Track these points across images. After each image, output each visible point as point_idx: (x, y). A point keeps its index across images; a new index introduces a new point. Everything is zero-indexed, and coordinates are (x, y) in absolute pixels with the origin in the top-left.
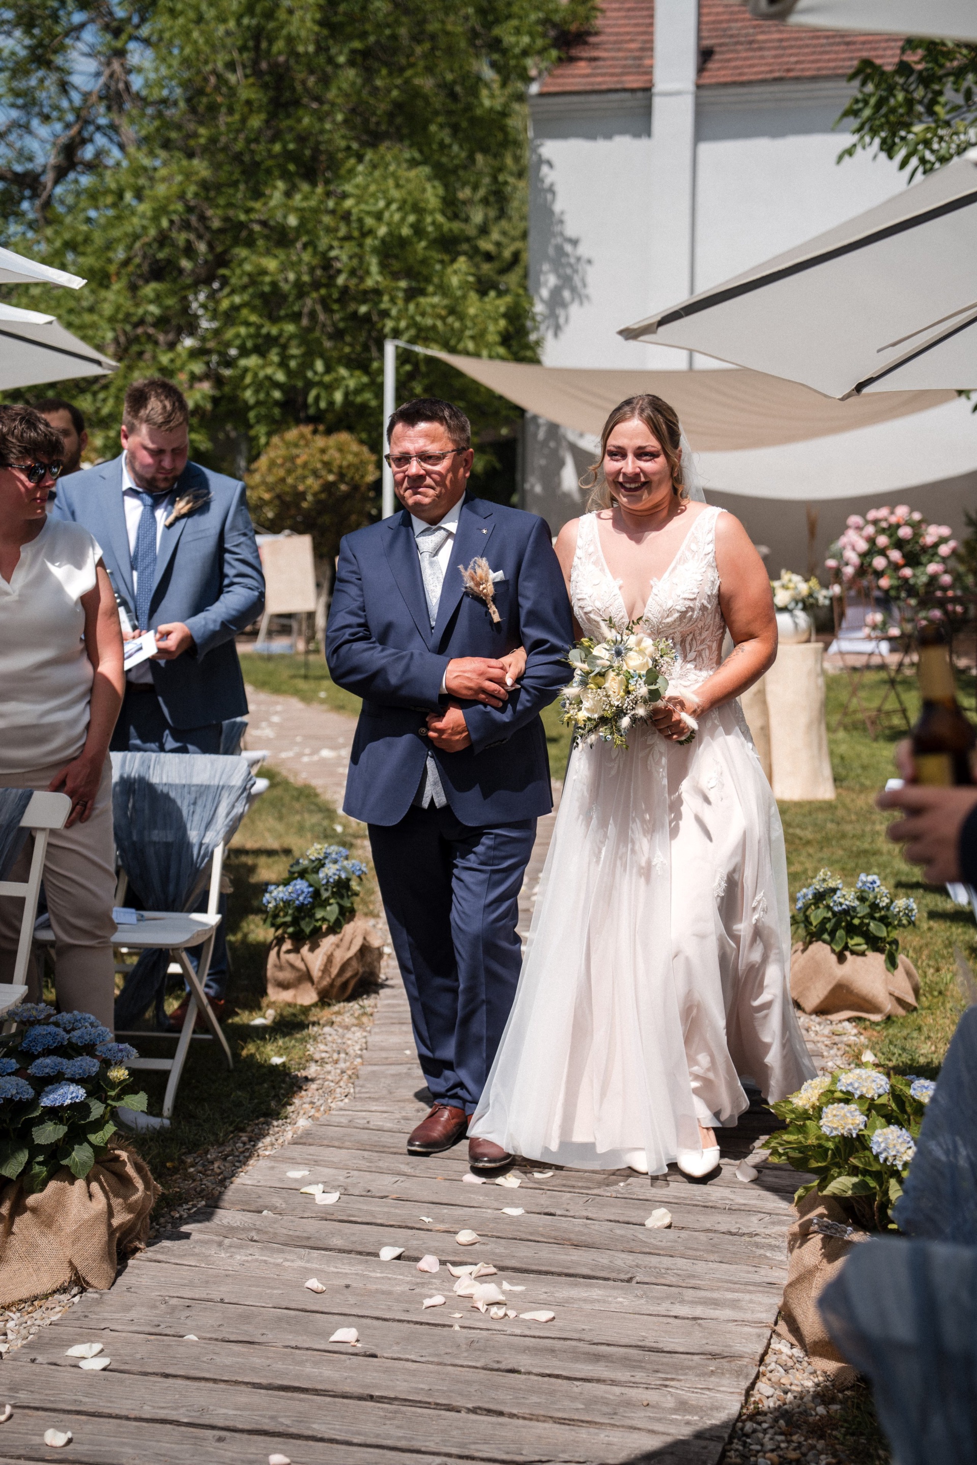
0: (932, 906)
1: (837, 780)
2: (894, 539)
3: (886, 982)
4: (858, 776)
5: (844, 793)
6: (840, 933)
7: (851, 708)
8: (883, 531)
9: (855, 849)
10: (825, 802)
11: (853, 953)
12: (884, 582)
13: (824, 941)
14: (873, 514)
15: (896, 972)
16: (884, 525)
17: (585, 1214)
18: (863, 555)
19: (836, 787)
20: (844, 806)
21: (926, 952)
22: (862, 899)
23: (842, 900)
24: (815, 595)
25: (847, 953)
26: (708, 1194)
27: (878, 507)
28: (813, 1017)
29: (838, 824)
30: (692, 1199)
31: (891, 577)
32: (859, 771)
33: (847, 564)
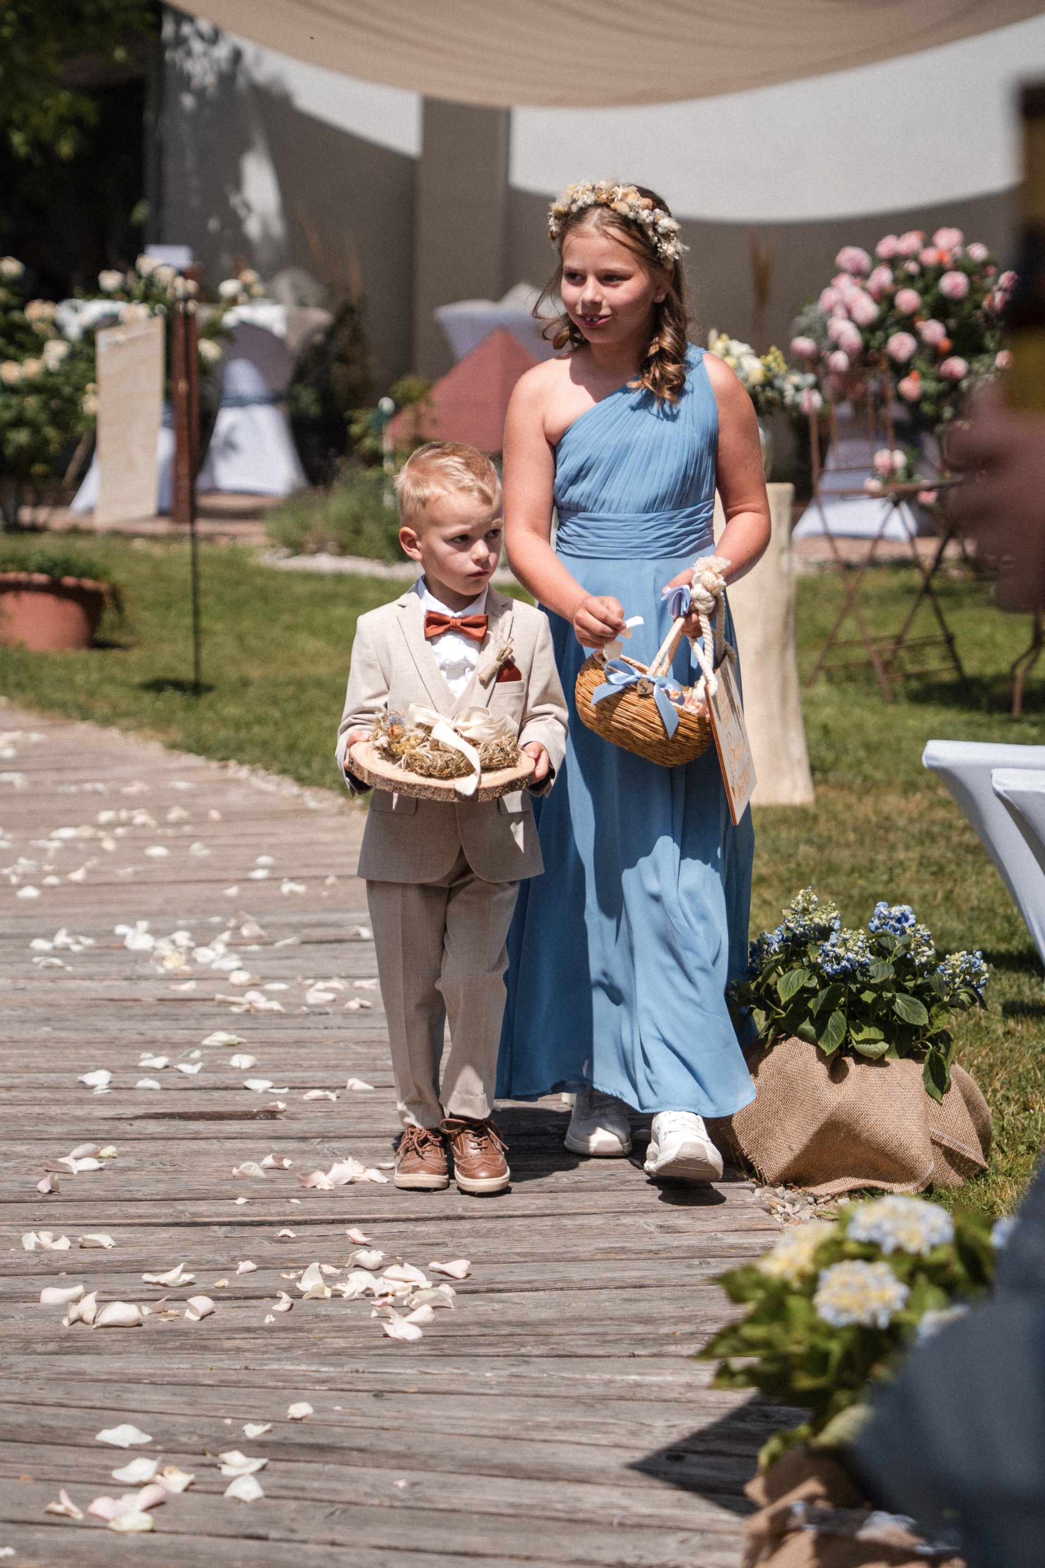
0: (1011, 994)
1: (818, 769)
2: (929, 299)
3: (926, 1117)
4: (860, 762)
5: (832, 794)
6: (837, 1018)
7: (842, 636)
8: (908, 281)
9: (855, 892)
10: (794, 809)
11: (860, 1058)
12: (910, 386)
13: (804, 1037)
14: (888, 246)
15: (945, 1099)
16: (912, 267)
17: (329, 1536)
18: (869, 329)
19: (816, 784)
20: (834, 817)
21: (1002, 1075)
22: (880, 951)
23: (840, 951)
24: (778, 383)
25: (849, 1061)
26: (577, 1499)
27: (899, 233)
28: (780, 1190)
29: (821, 848)
30: (544, 1508)
31: (924, 376)
32: (862, 754)
33: (836, 347)
